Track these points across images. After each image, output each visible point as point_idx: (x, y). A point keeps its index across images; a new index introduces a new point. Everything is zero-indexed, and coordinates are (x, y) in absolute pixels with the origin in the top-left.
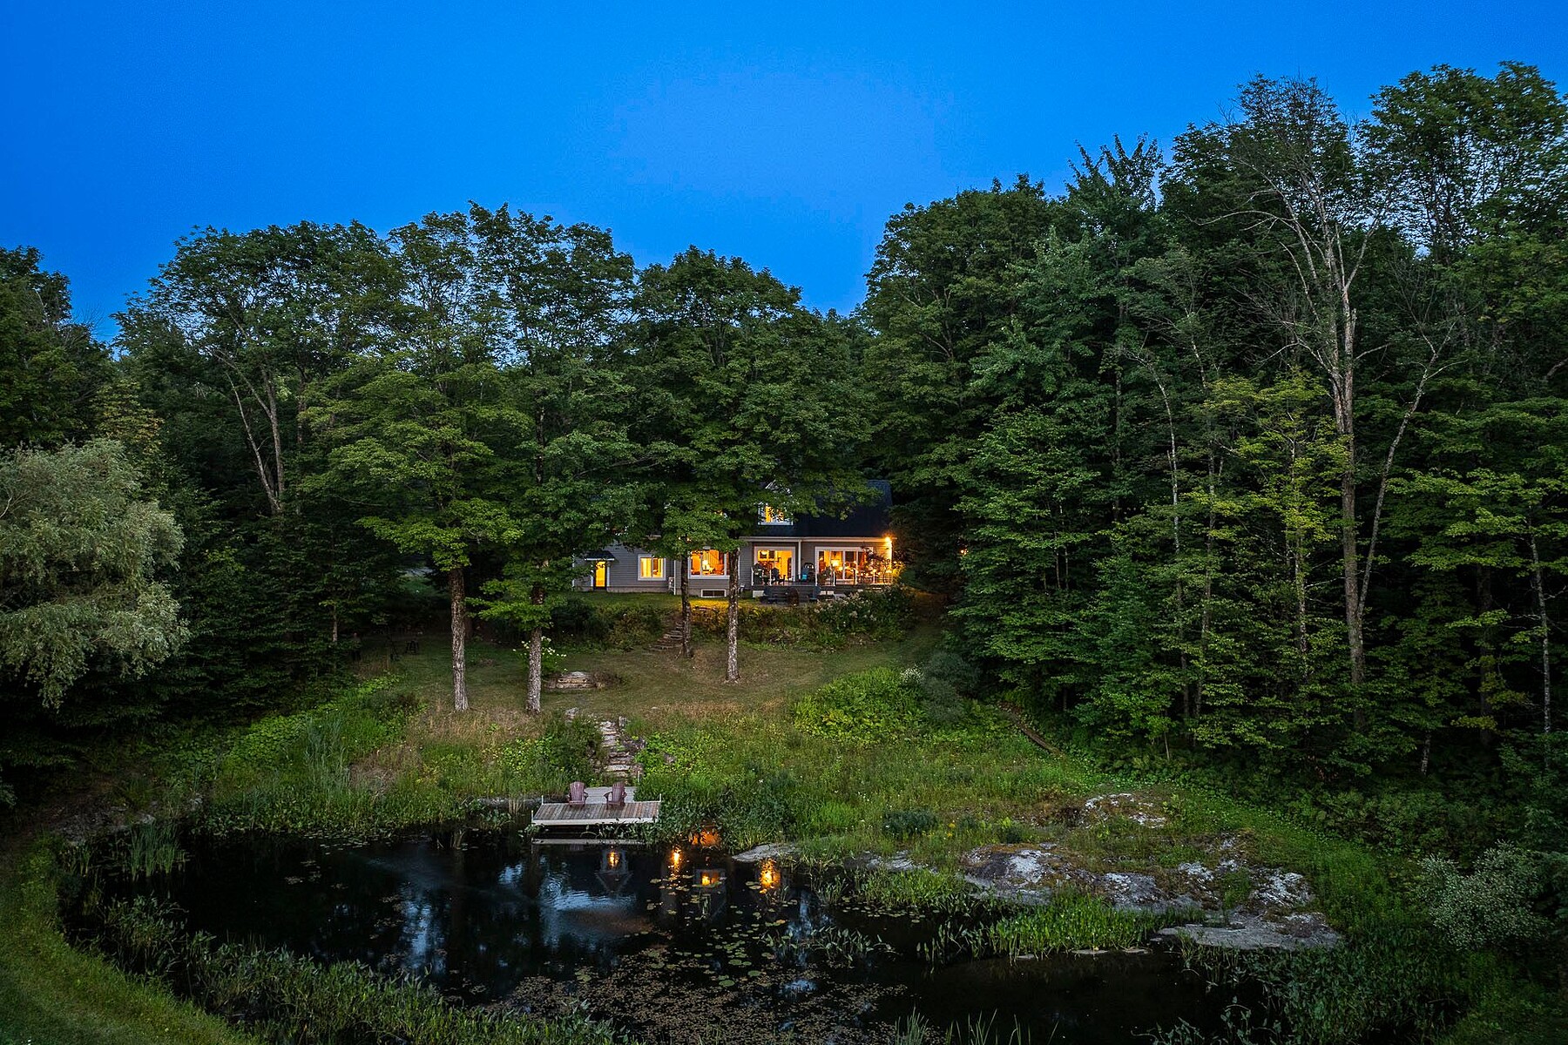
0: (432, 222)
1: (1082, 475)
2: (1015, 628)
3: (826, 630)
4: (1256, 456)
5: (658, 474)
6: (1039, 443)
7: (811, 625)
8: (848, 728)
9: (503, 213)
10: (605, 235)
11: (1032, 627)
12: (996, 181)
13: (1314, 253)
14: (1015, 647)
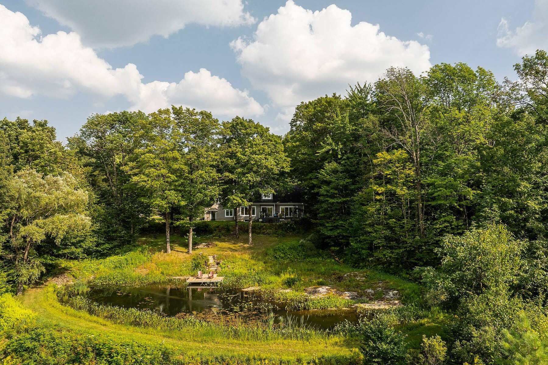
0: (160, 111)
1: (348, 180)
2: (329, 227)
3: (280, 231)
4: (389, 174)
5: (226, 183)
6: (335, 172)
7: (276, 229)
8: (282, 258)
9: (180, 108)
10: (209, 114)
11: (335, 226)
12: (326, 95)
13: (407, 118)
14: (329, 232)
